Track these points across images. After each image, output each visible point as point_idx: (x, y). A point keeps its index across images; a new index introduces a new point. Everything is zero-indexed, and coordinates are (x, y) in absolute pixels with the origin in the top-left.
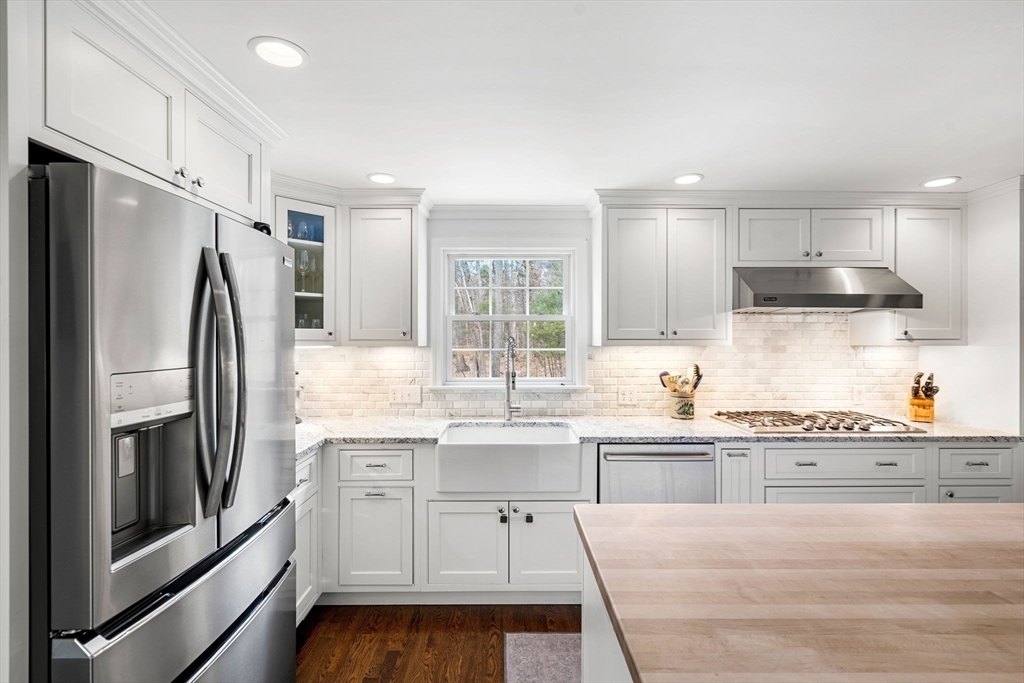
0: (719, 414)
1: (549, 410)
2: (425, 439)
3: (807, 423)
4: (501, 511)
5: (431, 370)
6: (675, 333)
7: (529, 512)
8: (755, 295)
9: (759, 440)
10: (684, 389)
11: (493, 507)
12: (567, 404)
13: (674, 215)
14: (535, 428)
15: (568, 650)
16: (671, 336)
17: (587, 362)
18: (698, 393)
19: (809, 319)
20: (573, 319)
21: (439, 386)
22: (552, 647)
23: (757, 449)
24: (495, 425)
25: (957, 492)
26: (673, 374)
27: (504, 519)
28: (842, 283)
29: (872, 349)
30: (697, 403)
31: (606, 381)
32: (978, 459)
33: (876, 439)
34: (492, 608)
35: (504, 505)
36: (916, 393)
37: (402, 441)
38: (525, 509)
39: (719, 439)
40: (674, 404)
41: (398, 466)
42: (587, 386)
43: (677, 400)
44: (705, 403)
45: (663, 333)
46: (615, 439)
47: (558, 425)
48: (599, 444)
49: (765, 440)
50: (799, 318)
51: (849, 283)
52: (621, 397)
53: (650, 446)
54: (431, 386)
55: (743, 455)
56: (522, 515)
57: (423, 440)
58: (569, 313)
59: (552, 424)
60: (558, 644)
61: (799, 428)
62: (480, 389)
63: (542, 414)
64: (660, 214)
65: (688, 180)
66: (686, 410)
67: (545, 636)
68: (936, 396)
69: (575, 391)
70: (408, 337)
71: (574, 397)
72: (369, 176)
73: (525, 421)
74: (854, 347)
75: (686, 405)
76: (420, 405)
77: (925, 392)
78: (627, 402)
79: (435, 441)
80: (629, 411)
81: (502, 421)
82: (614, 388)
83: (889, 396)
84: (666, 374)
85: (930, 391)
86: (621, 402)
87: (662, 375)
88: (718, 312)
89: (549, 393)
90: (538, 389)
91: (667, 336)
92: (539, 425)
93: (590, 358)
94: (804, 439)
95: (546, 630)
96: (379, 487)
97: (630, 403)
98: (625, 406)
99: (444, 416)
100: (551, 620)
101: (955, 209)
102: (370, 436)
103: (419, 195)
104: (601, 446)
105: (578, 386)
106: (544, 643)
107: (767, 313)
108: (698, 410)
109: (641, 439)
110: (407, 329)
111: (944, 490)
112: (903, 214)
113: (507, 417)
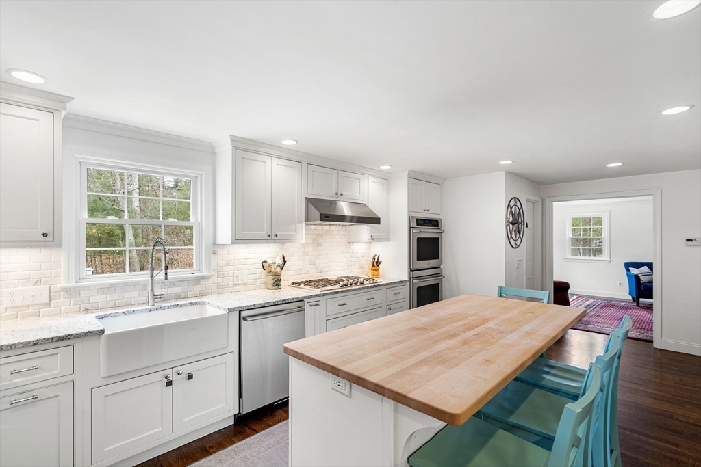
0: (293, 283)
1: (183, 294)
2: (90, 332)
3: (341, 283)
4: (166, 377)
5: (62, 270)
6: (276, 235)
7: (189, 372)
8: (321, 214)
9: (324, 295)
10: (276, 271)
11: (159, 377)
12: (198, 288)
13: (276, 161)
14: (178, 309)
15: (233, 458)
16: (273, 237)
17: (213, 256)
18: (283, 272)
19: (332, 228)
20: (200, 225)
21: (73, 284)
22: (221, 461)
23: (322, 300)
24: (142, 311)
25: (392, 307)
26: (270, 261)
27: (169, 383)
28: (343, 211)
29: (355, 244)
30: (282, 277)
31: (226, 268)
32: (397, 291)
33: (368, 288)
34: (156, 460)
35: (169, 373)
36: (373, 266)
37: (61, 339)
38: (186, 370)
39: (306, 297)
40: (270, 280)
41: (56, 364)
42: (212, 273)
43: (272, 277)
44: (287, 277)
45: (269, 236)
46: (251, 306)
47: (196, 303)
48: (240, 312)
49: (327, 294)
50: (327, 227)
51: (346, 210)
52: (235, 278)
53: (272, 307)
54: (63, 284)
55: (317, 305)
56: (185, 375)
57: (87, 334)
58: (197, 220)
59: (192, 304)
60: (224, 457)
61: (337, 286)
62: (119, 283)
63: (177, 297)
64: (268, 160)
65: (289, 143)
66: (277, 284)
67: (211, 457)
68: (380, 265)
69: (203, 278)
70: (50, 238)
71: (202, 282)
72: (9, 71)
73: (169, 304)
74: (349, 243)
75: (278, 280)
76: (49, 304)
77: (376, 264)
78: (240, 282)
79: (102, 332)
80: (241, 288)
81: (146, 307)
82: (231, 273)
83: (361, 267)
84: (265, 262)
85: (378, 263)
86: (236, 282)
87: (263, 263)
88: (298, 223)
89: (183, 280)
90: (175, 278)
91: (272, 238)
92: (181, 306)
93: (214, 253)
94: (343, 291)
95: (209, 454)
96: (29, 391)
97: (242, 282)
98: (238, 285)
99: (79, 312)
100: (210, 447)
101: (386, 179)
102: (16, 342)
103: (64, 103)
104: (242, 312)
105: (205, 273)
106: (213, 462)
107: (315, 225)
108: (283, 283)
109: (266, 303)
110: (48, 230)
111: (388, 307)
112: (371, 179)
113: (151, 302)
